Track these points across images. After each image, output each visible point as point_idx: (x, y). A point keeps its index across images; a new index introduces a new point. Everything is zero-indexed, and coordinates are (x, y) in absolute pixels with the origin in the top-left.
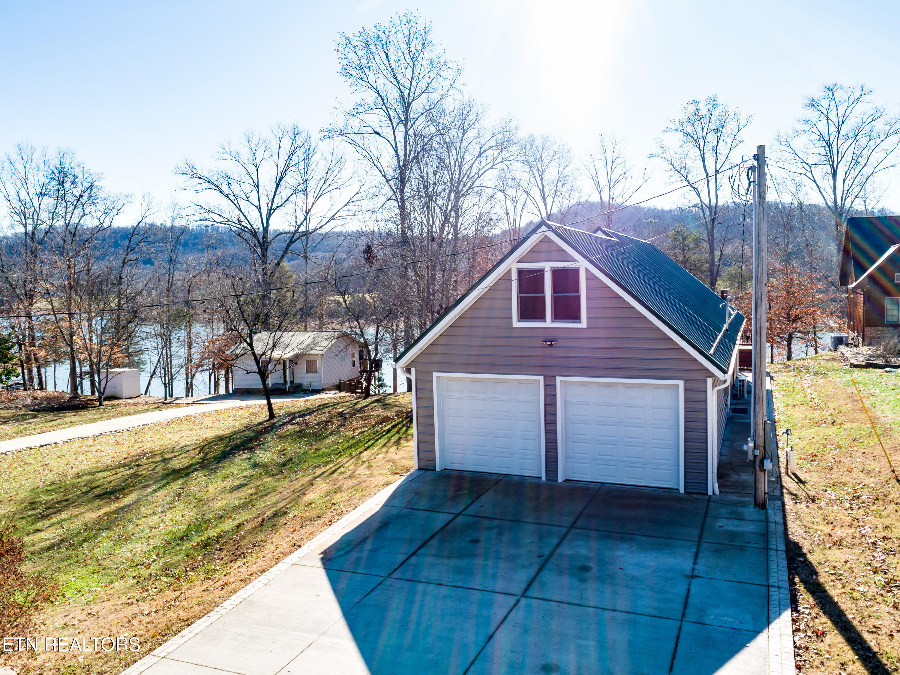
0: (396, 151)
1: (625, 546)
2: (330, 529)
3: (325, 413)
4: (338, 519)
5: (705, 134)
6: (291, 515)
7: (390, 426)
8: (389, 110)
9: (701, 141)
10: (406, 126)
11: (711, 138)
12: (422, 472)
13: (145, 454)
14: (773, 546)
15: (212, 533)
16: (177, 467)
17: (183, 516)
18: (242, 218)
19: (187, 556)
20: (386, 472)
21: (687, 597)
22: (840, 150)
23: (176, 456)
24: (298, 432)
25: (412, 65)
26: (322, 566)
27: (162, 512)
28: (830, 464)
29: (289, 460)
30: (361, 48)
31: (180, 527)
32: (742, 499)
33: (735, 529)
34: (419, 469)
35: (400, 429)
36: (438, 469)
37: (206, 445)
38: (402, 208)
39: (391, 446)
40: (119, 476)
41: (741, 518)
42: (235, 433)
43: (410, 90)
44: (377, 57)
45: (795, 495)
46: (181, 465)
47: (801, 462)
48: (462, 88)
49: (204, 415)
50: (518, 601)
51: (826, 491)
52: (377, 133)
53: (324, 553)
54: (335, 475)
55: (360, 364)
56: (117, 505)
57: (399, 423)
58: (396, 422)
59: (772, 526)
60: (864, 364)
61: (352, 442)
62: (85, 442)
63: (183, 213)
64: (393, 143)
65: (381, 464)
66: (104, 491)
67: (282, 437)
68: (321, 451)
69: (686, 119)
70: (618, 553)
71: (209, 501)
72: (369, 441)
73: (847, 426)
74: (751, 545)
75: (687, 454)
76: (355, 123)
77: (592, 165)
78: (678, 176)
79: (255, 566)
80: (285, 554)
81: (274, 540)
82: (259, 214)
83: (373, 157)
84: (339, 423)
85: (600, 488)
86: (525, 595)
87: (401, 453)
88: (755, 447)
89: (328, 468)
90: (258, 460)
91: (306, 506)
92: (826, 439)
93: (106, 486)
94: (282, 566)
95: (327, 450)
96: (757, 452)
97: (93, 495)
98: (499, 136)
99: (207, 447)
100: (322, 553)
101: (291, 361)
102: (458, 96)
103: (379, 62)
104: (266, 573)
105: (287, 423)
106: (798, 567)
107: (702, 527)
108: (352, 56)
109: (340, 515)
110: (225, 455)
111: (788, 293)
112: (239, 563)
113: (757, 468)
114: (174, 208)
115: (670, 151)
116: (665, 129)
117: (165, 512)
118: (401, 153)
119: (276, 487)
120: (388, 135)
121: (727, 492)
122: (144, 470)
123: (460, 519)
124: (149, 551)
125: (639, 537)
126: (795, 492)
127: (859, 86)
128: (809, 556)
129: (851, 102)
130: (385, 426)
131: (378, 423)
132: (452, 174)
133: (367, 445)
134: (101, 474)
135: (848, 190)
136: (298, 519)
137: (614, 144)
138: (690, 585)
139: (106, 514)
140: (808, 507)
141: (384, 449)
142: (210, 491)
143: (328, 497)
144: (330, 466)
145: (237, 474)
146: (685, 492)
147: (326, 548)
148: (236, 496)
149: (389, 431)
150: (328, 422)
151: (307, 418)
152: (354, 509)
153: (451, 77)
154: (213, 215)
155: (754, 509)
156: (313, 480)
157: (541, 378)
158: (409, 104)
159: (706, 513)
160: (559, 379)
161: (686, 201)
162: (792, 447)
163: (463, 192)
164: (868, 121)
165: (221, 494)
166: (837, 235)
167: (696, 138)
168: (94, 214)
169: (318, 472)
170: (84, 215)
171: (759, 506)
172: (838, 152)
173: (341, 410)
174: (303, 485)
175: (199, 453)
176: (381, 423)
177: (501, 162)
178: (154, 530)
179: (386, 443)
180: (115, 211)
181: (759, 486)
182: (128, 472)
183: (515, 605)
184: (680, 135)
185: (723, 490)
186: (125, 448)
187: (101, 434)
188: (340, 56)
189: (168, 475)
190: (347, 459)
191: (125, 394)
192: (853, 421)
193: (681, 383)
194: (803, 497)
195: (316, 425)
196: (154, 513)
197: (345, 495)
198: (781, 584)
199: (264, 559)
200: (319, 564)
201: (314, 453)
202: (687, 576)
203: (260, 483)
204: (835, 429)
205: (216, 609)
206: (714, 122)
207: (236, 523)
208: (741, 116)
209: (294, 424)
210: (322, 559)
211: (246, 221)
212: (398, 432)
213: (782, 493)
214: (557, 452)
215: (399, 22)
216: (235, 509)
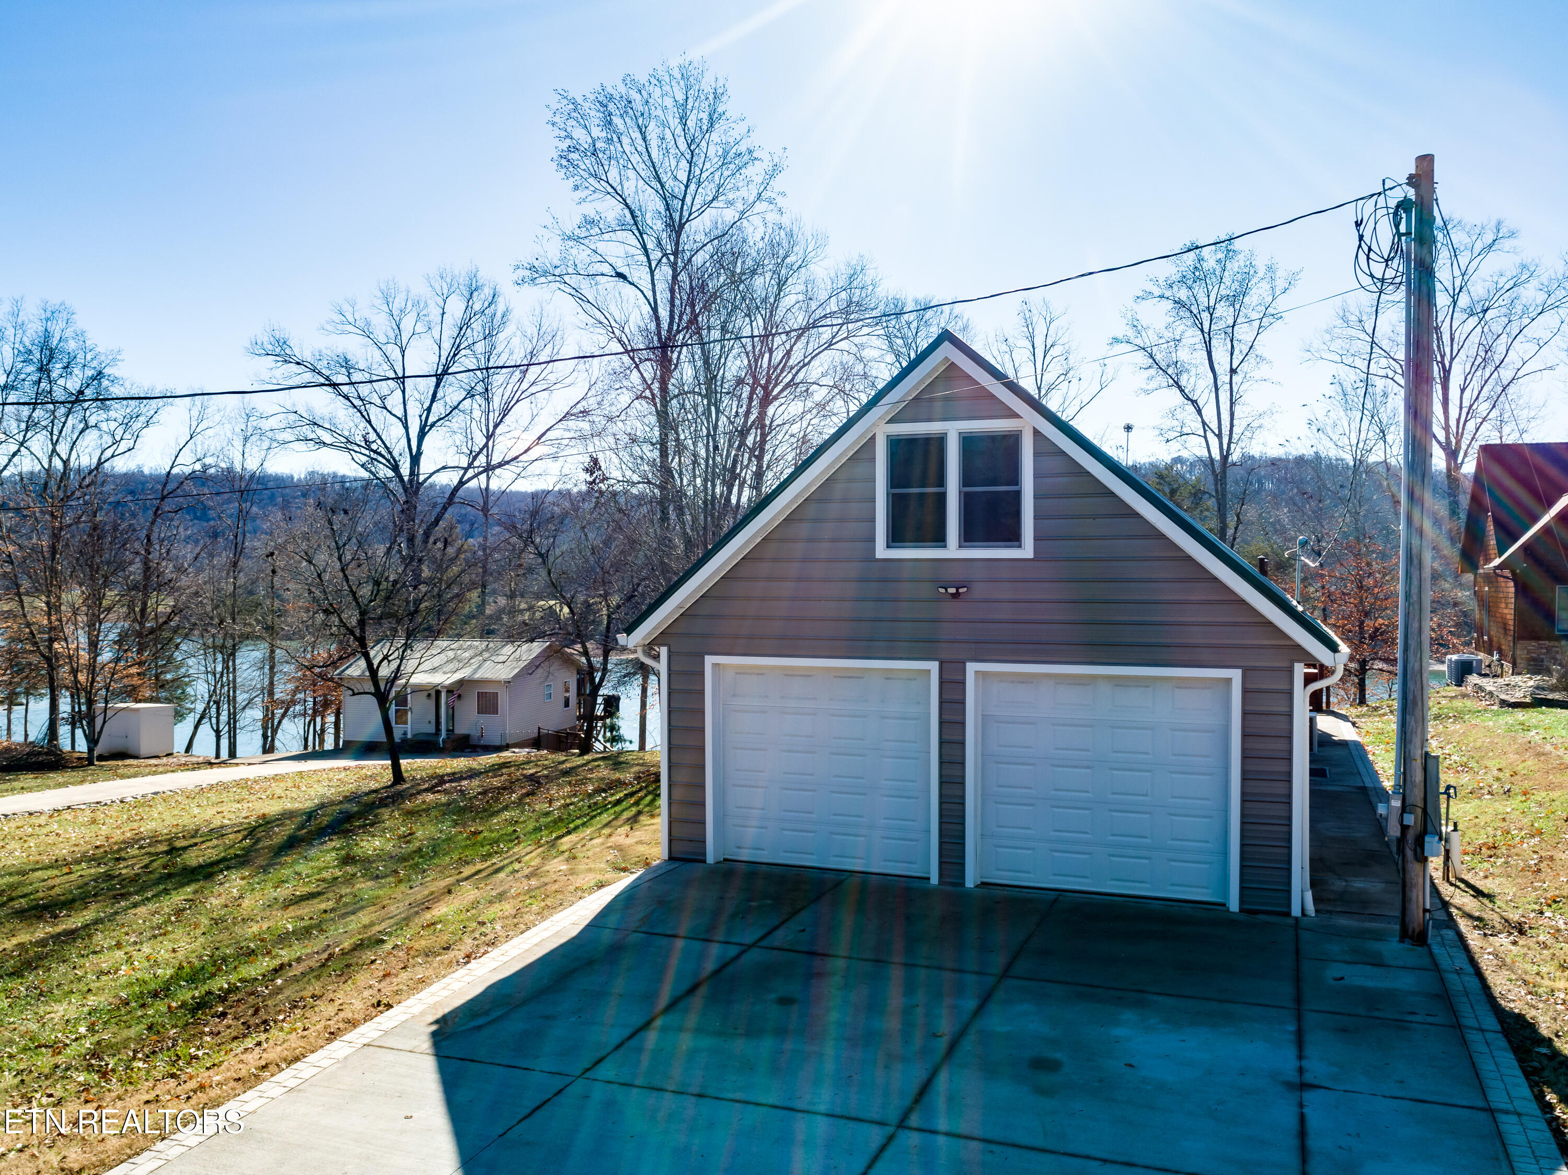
0: (655, 310)
1: (1128, 1015)
2: (462, 972)
3: (502, 775)
4: (486, 952)
5: (1212, 303)
6: (388, 946)
7: (622, 795)
8: (645, 236)
9: (1205, 316)
10: (674, 266)
11: (1224, 311)
12: (676, 864)
13: (137, 841)
14: (1469, 1021)
15: (220, 983)
16: (193, 863)
17: (174, 951)
18: (372, 436)
19: (150, 1028)
20: (603, 865)
21: (1302, 1133)
22: (1457, 336)
23: (196, 844)
24: (443, 805)
25: (688, 157)
26: (430, 1051)
27: (135, 943)
28: (1532, 862)
29: (415, 852)
30: (597, 121)
31: (160, 972)
32: (1367, 925)
33: (1370, 984)
34: (671, 858)
35: (642, 799)
36: (710, 859)
37: (261, 825)
38: (663, 416)
39: (620, 826)
40: (73, 877)
41: (1378, 962)
42: (322, 806)
43: (683, 200)
44: (626, 140)
45: (1479, 919)
46: (201, 860)
47: (1467, 858)
48: (780, 201)
49: (276, 778)
50: (891, 1138)
51: (1542, 913)
52: (620, 275)
53: (442, 1022)
54: (502, 875)
55: (579, 703)
56: (49, 929)
57: (641, 790)
58: (634, 789)
59: (1452, 978)
60: (1528, 700)
61: (543, 820)
62: (34, 820)
63: (266, 425)
64: (649, 294)
65: (595, 854)
66: (35, 903)
67: (410, 813)
68: (482, 836)
69: (1178, 277)
70: (1119, 1031)
71: (234, 924)
72: (578, 818)
73: (1541, 796)
74: (1418, 1018)
75: (1247, 827)
76: (581, 255)
77: (1007, 357)
78: (1162, 380)
79: (279, 1048)
80: (353, 1024)
81: (340, 994)
82: (404, 431)
83: (613, 324)
84: (524, 791)
85: (1056, 900)
86: (903, 1124)
87: (639, 834)
88: (1404, 809)
89: (489, 863)
90: (357, 851)
91: (423, 927)
92: (1504, 820)
93: (41, 894)
94: (339, 1049)
95: (494, 835)
96: (1409, 820)
97: (10, 911)
98: (843, 295)
99: (261, 829)
100: (437, 1022)
101: (450, 691)
102: (772, 217)
103: (628, 149)
104: (298, 1065)
105: (427, 790)
106: (1543, 1069)
107: (1298, 980)
108: (579, 134)
109: (492, 944)
110: (292, 844)
111: (1361, 587)
112: (249, 1043)
113: (1409, 854)
114: (248, 416)
115: (1150, 332)
116: (1140, 294)
117: (141, 943)
118: (664, 313)
119: (378, 897)
120: (641, 282)
121: (1330, 912)
122: (126, 867)
123: (754, 956)
124: (76, 1019)
125: (1161, 998)
126: (1477, 914)
127: (1493, 223)
128: (1558, 1043)
129: (1476, 252)
130: (612, 795)
131: (598, 791)
132: (756, 361)
133: (572, 826)
134: (39, 874)
135: (1471, 406)
136: (401, 954)
137: (1048, 319)
138: (1301, 1106)
139: (21, 945)
140: (1515, 943)
141: (606, 831)
142: (244, 905)
143: (474, 911)
144: (494, 860)
145: (308, 876)
146: (1241, 910)
147: (447, 1010)
148: (293, 914)
149: (619, 802)
150: (504, 789)
151: (465, 783)
152: (522, 933)
153: (759, 179)
154: (320, 432)
155: (1402, 945)
156: (453, 885)
157: (933, 667)
158: (682, 226)
159: (1297, 952)
160: (972, 668)
161: (1175, 423)
162: (1455, 824)
163: (774, 393)
164: (1507, 287)
165: (264, 910)
166: (1449, 488)
167: (1195, 311)
168: (104, 426)
169: (467, 871)
170: (87, 427)
171: (1411, 938)
172: (1452, 340)
173: (531, 771)
174: (432, 893)
175: (245, 838)
176: (604, 791)
177: (846, 338)
178: (104, 978)
179: (610, 822)
180: (142, 419)
181: (1413, 895)
182: (93, 871)
183: (883, 1149)
184: (1169, 305)
185: (1321, 907)
186: (104, 831)
187: (69, 807)
188: (557, 132)
189: (170, 876)
190: (529, 849)
191: (144, 751)
192: (1550, 787)
193: (1236, 675)
194: (1497, 925)
195: (479, 793)
196: (119, 945)
197: (508, 908)
198: (1519, 1105)
199: (306, 1033)
200: (426, 1045)
201: (468, 838)
202: (1289, 1085)
203: (348, 890)
204: (1516, 802)
205: (160, 1145)
206: (1228, 284)
207: (276, 963)
208: (1278, 274)
209: (438, 791)
210: (434, 1034)
211: (379, 442)
212: (637, 803)
213: (1450, 915)
214: (963, 824)
215: (667, 79)
216: (283, 939)
